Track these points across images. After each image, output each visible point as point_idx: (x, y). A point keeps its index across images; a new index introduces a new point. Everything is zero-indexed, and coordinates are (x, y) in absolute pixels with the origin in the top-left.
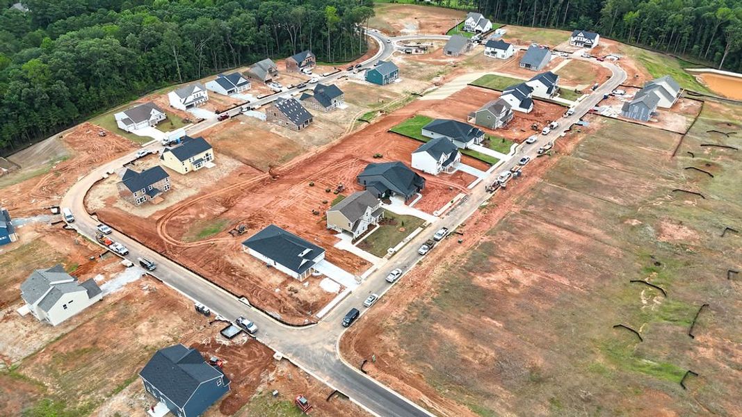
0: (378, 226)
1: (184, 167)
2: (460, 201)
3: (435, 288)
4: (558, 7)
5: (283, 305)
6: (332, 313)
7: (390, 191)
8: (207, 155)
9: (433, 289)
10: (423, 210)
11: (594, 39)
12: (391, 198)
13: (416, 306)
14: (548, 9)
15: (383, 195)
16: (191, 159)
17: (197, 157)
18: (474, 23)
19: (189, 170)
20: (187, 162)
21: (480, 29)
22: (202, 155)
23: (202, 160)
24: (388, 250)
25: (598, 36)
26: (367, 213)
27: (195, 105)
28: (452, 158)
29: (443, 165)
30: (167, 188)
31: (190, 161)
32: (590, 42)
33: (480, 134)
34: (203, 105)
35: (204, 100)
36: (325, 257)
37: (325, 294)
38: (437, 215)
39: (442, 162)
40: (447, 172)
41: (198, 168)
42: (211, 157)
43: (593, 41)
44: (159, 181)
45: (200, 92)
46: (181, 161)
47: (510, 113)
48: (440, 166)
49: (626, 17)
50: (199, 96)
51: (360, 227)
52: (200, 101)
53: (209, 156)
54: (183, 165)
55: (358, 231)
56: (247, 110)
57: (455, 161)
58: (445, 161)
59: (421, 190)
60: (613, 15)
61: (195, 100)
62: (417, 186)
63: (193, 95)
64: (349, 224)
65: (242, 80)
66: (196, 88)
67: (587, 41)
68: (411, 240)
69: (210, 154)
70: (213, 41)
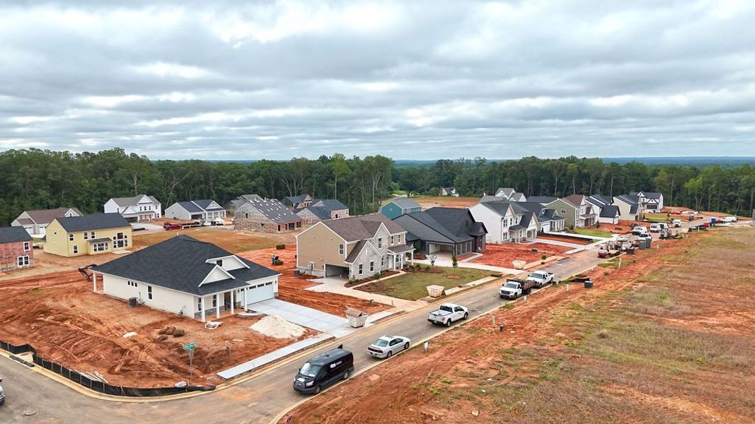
0: (403, 273)
1: (73, 244)
2: (556, 262)
6: (269, 371)
7: (423, 243)
8: (120, 236)
10: (490, 265)
11: (658, 198)
12: (425, 256)
16: (89, 234)
17: (100, 235)
18: (506, 196)
19: (80, 252)
20: (79, 238)
22: (111, 234)
23: (108, 239)
24: (429, 288)
25: (662, 197)
26: (380, 240)
27: (139, 219)
28: (525, 223)
29: (510, 228)
30: (24, 261)
31: (86, 238)
32: (654, 202)
33: (557, 218)
34: (151, 222)
35: (153, 217)
36: (279, 297)
37: (260, 340)
38: (520, 267)
39: (509, 225)
40: (519, 243)
41: (98, 252)
42: (126, 241)
43: (657, 200)
44: (10, 244)
45: (151, 205)
46: (68, 232)
47: (591, 212)
48: (506, 230)
49: (687, 185)
50: (148, 210)
51: (364, 256)
52: (148, 218)
53: (124, 239)
54: (72, 239)
55: (361, 266)
56: (210, 224)
57: (529, 229)
58: (513, 225)
59: (479, 248)
60: (671, 185)
61: (139, 213)
62: (472, 236)
63: (139, 206)
64: (341, 246)
65: (214, 205)
66: (145, 199)
67: (651, 202)
68: (475, 287)
69: (126, 237)
70: (190, 179)
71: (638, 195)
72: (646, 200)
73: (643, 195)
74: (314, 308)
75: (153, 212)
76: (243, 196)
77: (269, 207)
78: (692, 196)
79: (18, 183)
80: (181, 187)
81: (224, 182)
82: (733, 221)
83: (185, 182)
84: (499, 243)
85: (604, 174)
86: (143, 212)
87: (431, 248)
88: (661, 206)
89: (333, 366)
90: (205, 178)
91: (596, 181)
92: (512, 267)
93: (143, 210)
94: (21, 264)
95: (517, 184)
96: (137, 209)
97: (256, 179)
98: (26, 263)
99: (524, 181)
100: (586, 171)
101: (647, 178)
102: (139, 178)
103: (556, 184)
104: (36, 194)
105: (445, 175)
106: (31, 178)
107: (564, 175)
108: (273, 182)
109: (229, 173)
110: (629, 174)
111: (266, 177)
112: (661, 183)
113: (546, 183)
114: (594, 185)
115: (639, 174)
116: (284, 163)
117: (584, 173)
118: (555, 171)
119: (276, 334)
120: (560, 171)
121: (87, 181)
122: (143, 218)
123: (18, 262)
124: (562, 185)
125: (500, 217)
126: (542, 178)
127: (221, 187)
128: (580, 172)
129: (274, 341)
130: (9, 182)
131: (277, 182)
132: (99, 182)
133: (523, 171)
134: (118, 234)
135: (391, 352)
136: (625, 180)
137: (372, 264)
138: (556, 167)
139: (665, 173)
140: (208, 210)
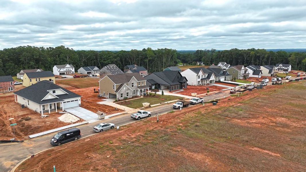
0: (142, 97)
1: (31, 83)
2: (215, 93)
3: (183, 124)
5: (3, 128)
7: (159, 85)
9: (181, 124)
10: (183, 95)
12: (159, 90)
14: (260, 61)
15: (153, 87)
16: (38, 79)
17: (42, 79)
18: (222, 66)
20: (34, 81)
21: (225, 68)
22: (47, 79)
24: (143, 104)
25: (290, 66)
26: (133, 83)
27: (65, 73)
28: (209, 77)
29: (201, 79)
30: (11, 89)
31: (36, 81)
32: (287, 68)
33: (228, 75)
34: (70, 75)
35: (71, 73)
36: (82, 106)
37: (58, 123)
38: (194, 96)
39: (201, 78)
40: (205, 85)
43: (288, 68)
44: (5, 82)
45: (70, 68)
46: (29, 78)
47: (247, 73)
48: (199, 80)
49: (303, 61)
50: (69, 70)
52: (69, 73)
54: (31, 81)
55: (122, 94)
56: (92, 76)
57: (210, 79)
58: (203, 78)
59: (183, 87)
60: (296, 61)
61: (66, 71)
62: (180, 82)
63: (66, 69)
65: (96, 68)
66: (68, 66)
67: (285, 68)
68: (168, 103)
69: (53, 80)
70: (90, 58)
71: (280, 65)
72: (283, 68)
73: (282, 65)
74: (92, 111)
75: (71, 71)
76: (110, 65)
77: (112, 70)
78: (305, 66)
79: (22, 59)
80: (86, 61)
81: (103, 59)
83: (88, 59)
84: (196, 85)
85: (266, 56)
86: (67, 71)
87: (162, 87)
88: (290, 70)
90: (96, 58)
91: (262, 59)
92: (191, 96)
93: (67, 70)
94: (10, 90)
95: (228, 60)
96: (65, 70)
97: (117, 58)
98: (12, 90)
99: (231, 59)
100: (258, 55)
101: (286, 58)
102: (69, 58)
103: (245, 60)
104: (30, 64)
105: (199, 57)
106: (27, 57)
107: (249, 56)
108: (123, 59)
109: (106, 56)
110: (278, 56)
111: (121, 57)
112: (292, 60)
113: (241, 60)
114: (262, 61)
115: (283, 56)
116: (128, 52)
117: (258, 56)
118: (245, 55)
119: (65, 121)
120: (247, 55)
121: (49, 59)
122: (67, 73)
124: (248, 60)
125: (196, 75)
126: (239, 58)
127: (102, 61)
128: (256, 55)
129: (63, 124)
130: (20, 58)
131: (126, 59)
132: (54, 59)
133: (231, 55)
134: (50, 79)
135: (102, 130)
136: (276, 59)
137: (128, 93)
138: (245, 53)
139: (293, 56)
140: (93, 70)
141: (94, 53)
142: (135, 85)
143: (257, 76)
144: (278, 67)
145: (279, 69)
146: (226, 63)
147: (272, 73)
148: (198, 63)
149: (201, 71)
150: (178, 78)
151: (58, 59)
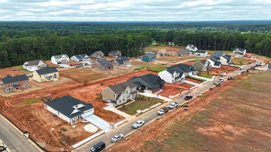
0: (134, 101)
1: (41, 78)
2: (185, 94)
3: (167, 133)
4: (225, 43)
5: (51, 138)
6: (85, 145)
7: (144, 86)
9: (166, 134)
10: (163, 96)
11: (244, 51)
12: (144, 90)
13: (151, 144)
14: (221, 44)
15: (140, 88)
16: (46, 75)
17: (49, 75)
18: (190, 48)
19: (43, 80)
20: (43, 76)
22: (52, 74)
23: (51, 76)
24: (137, 111)
25: (245, 50)
26: (127, 91)
27: (62, 62)
28: (180, 76)
29: (175, 78)
30: (27, 86)
31: (45, 76)
32: (242, 52)
33: (195, 70)
34: (66, 64)
35: (67, 62)
37: (85, 133)
38: (171, 98)
40: (178, 83)
41: (49, 80)
42: (57, 76)
43: (243, 52)
44: (22, 81)
45: (66, 58)
46: (39, 75)
47: (210, 65)
48: (174, 79)
49: (256, 45)
51: (121, 98)
52: (65, 62)
53: (56, 76)
54: (41, 77)
55: (120, 101)
56: (84, 65)
57: (182, 78)
58: (176, 77)
59: (162, 88)
60: (250, 45)
61: (62, 61)
62: (160, 84)
63: (62, 58)
64: (114, 95)
65: (86, 56)
66: (64, 56)
67: (241, 52)
68: (153, 108)
69: (57, 75)
70: (79, 45)
71: (237, 50)
72: (239, 52)
73: (238, 50)
74: (103, 119)
75: (66, 60)
76: (97, 52)
77: (102, 62)
78: (258, 49)
79: (24, 49)
80: (76, 48)
81: (90, 45)
82: (264, 65)
83: (77, 45)
84: (171, 83)
85: (227, 40)
88: (245, 53)
89: (99, 148)
90: (84, 44)
91: (223, 42)
92: (168, 97)
94: (26, 86)
95: (195, 42)
97: (102, 43)
98: (28, 86)
99: (198, 41)
100: (220, 38)
101: (243, 41)
102: (62, 45)
103: (209, 43)
104: (30, 53)
105: (170, 37)
106: (28, 47)
107: (212, 39)
109: (92, 42)
110: (236, 39)
111: (105, 43)
112: (247, 43)
113: (205, 42)
114: (222, 44)
115: (240, 39)
117: (219, 39)
118: (209, 38)
119: (90, 131)
120: (211, 38)
121: (46, 47)
122: (64, 62)
123: (25, 86)
124: (211, 43)
125: (172, 75)
126: (204, 40)
127: (89, 47)
128: (218, 39)
129: (89, 134)
130: (21, 49)
132: (50, 47)
133: (198, 38)
134: (55, 74)
136: (234, 42)
137: (124, 99)
138: (209, 36)
139: (249, 40)
140: (84, 58)
141: (83, 41)
142: (129, 92)
143: (217, 67)
144: (235, 51)
145: (236, 52)
146: (193, 46)
147: (230, 62)
148: (169, 43)
149: (175, 72)
150: (158, 81)
151: (53, 47)
